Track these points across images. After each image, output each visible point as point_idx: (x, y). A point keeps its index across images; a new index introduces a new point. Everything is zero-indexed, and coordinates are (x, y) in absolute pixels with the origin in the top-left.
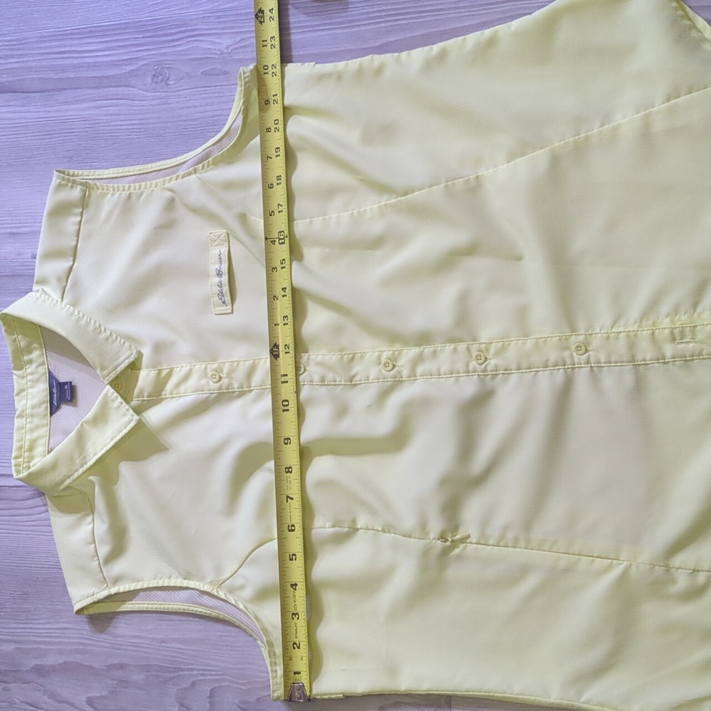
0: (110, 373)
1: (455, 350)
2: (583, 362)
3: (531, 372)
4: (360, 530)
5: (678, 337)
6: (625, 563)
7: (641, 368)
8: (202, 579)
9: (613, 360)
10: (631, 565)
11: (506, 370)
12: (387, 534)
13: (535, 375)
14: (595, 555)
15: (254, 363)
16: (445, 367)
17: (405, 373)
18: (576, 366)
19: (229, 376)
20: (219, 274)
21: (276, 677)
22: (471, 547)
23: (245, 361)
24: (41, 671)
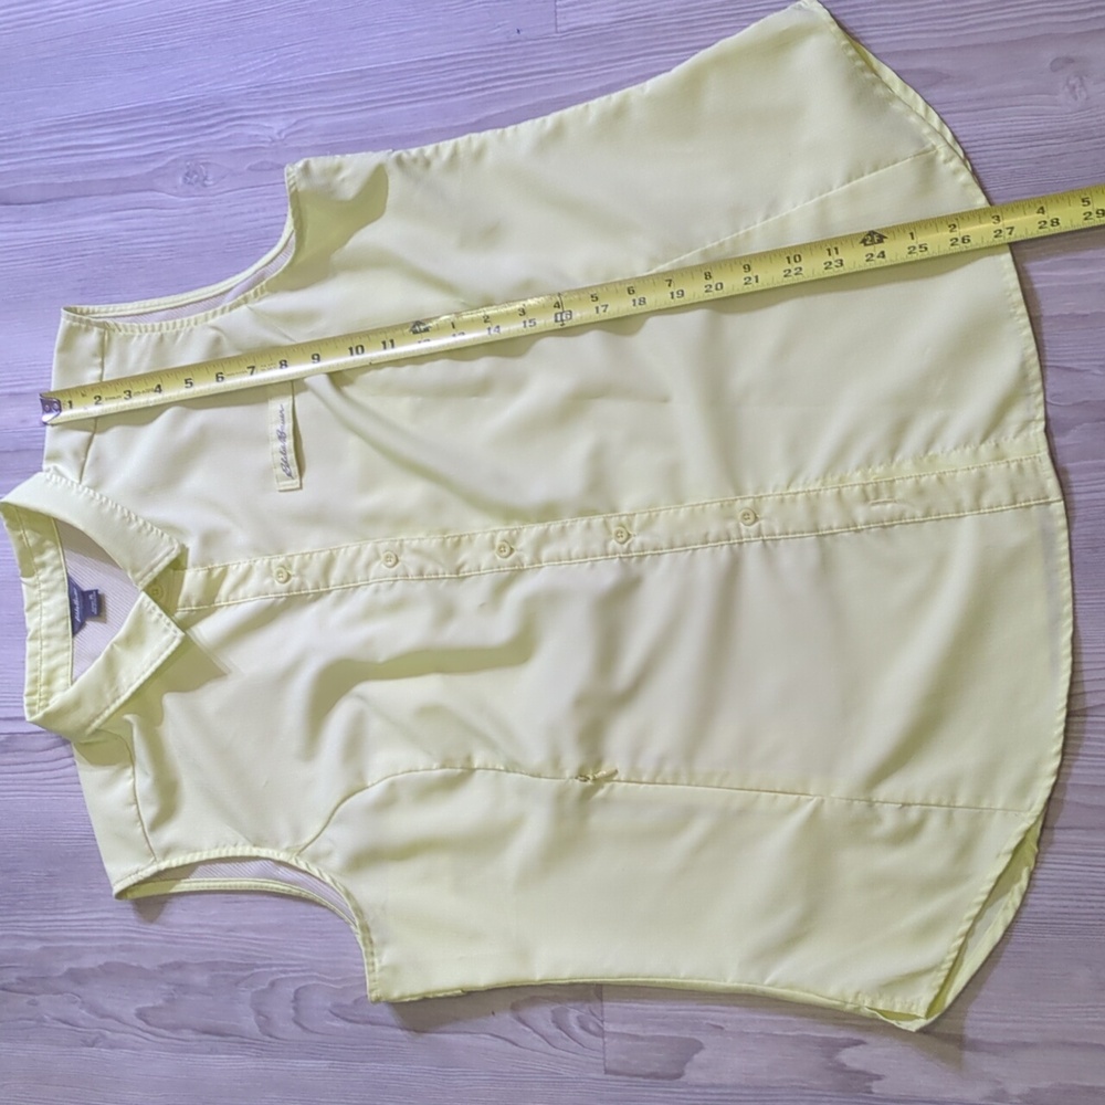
0: (144, 575)
1: (589, 526)
2: (752, 534)
3: (687, 550)
4: (478, 772)
5: (872, 496)
6: (815, 799)
7: (828, 539)
8: (276, 845)
9: (790, 530)
10: (822, 801)
11: (655, 550)
12: (511, 775)
13: (692, 554)
14: (778, 789)
15: (331, 554)
16: (576, 550)
17: (527, 558)
18: (744, 540)
19: (300, 573)
20: (282, 437)
21: (374, 971)
22: (619, 786)
23: (320, 552)
24: (76, 977)
